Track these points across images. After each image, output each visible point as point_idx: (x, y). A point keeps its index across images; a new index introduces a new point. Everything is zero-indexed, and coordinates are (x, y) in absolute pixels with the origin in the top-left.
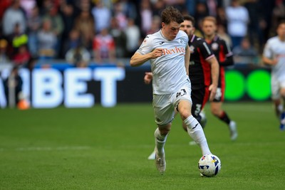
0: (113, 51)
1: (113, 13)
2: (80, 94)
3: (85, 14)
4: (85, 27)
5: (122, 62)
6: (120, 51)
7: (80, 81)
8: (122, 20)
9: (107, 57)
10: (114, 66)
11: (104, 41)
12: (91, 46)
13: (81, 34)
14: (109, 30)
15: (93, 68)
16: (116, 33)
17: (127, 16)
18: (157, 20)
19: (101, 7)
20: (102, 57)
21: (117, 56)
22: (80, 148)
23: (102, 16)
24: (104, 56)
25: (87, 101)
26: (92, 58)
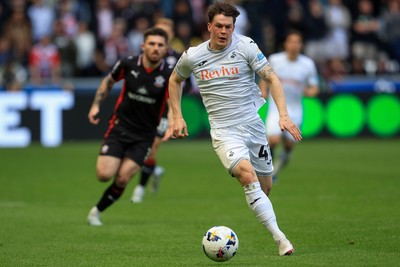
0: (58, 68)
1: (58, 15)
2: (11, 128)
3: (18, 16)
4: (18, 34)
5: (71, 83)
6: (67, 68)
7: (10, 109)
8: (70, 24)
9: (49, 76)
10: (58, 89)
11: (45, 54)
12: (27, 60)
13: (13, 44)
14: (52, 38)
15: (29, 91)
16: (62, 42)
17: (78, 18)
18: (121, 25)
19: (41, 6)
20: (43, 75)
21: (63, 75)
22: (11, 204)
23: (42, 18)
24: (45, 75)
25: (21, 138)
26: (29, 77)
